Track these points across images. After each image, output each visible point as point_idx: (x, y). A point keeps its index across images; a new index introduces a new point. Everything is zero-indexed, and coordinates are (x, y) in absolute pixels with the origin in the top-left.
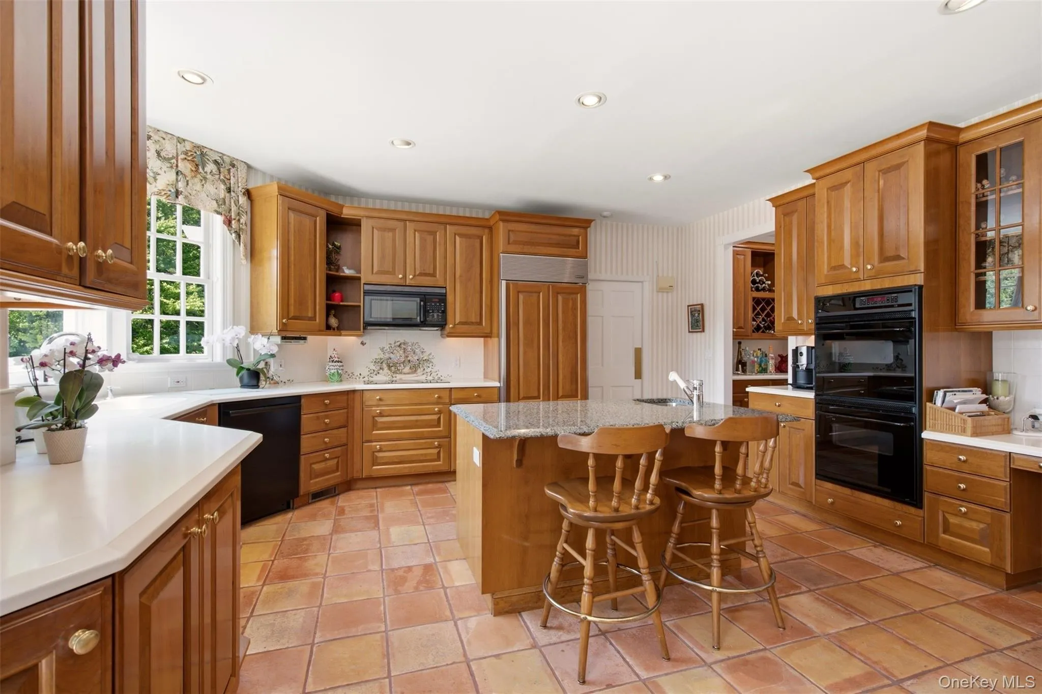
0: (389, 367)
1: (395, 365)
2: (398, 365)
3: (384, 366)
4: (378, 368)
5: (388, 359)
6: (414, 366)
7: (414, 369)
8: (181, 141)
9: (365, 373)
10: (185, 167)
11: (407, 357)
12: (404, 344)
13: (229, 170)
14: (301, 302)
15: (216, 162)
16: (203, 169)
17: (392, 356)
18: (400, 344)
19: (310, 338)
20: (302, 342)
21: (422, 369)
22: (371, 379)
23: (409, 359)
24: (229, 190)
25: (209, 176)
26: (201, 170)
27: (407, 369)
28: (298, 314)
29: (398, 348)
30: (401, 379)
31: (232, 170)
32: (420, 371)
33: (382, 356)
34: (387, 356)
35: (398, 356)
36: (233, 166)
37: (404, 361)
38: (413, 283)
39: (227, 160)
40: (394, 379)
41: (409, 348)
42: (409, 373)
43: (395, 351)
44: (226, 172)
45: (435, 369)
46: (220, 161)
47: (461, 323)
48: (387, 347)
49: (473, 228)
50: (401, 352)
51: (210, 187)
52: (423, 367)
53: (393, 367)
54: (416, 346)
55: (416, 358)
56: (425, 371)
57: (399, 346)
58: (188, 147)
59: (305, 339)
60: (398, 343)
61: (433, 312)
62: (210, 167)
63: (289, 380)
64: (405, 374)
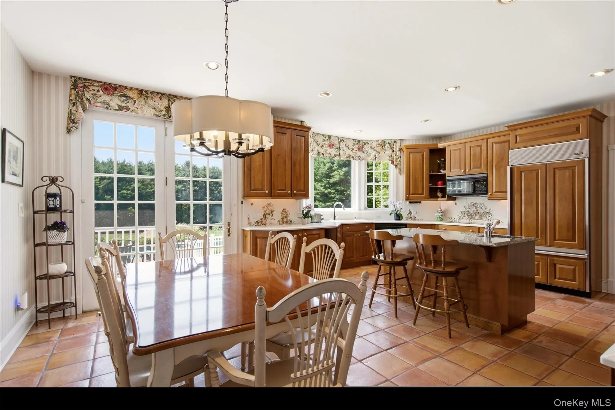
0: (468, 216)
1: (471, 215)
2: (472, 215)
3: (466, 215)
4: (463, 216)
5: (467, 212)
6: (481, 216)
7: (481, 217)
8: (377, 141)
9: (457, 218)
10: (379, 149)
11: (477, 211)
12: (476, 204)
13: (393, 144)
14: (416, 187)
15: (389, 143)
16: (385, 147)
17: (469, 210)
18: (474, 204)
19: (422, 202)
20: (418, 203)
21: (485, 217)
22: (460, 221)
23: (478, 212)
24: (393, 151)
25: (387, 149)
26: (384, 148)
27: (477, 217)
28: (414, 193)
29: (472, 206)
30: (474, 222)
31: (395, 144)
32: (484, 218)
33: (464, 210)
34: (467, 210)
35: (473, 210)
36: (395, 142)
37: (476, 213)
38: (469, 173)
39: (393, 141)
40: (471, 222)
41: (479, 206)
42: (478, 219)
43: (471, 208)
44: (392, 145)
45: (493, 218)
46: (390, 142)
47: (496, 192)
48: (467, 205)
49: (503, 137)
50: (474, 208)
51: (387, 153)
52: (486, 216)
53: (470, 215)
54: (482, 205)
55: (482, 211)
56: (487, 219)
57: (473, 205)
58: (380, 142)
59: (420, 202)
60: (473, 204)
61: (479, 187)
62: (387, 145)
63: (420, 219)
64: (476, 219)
